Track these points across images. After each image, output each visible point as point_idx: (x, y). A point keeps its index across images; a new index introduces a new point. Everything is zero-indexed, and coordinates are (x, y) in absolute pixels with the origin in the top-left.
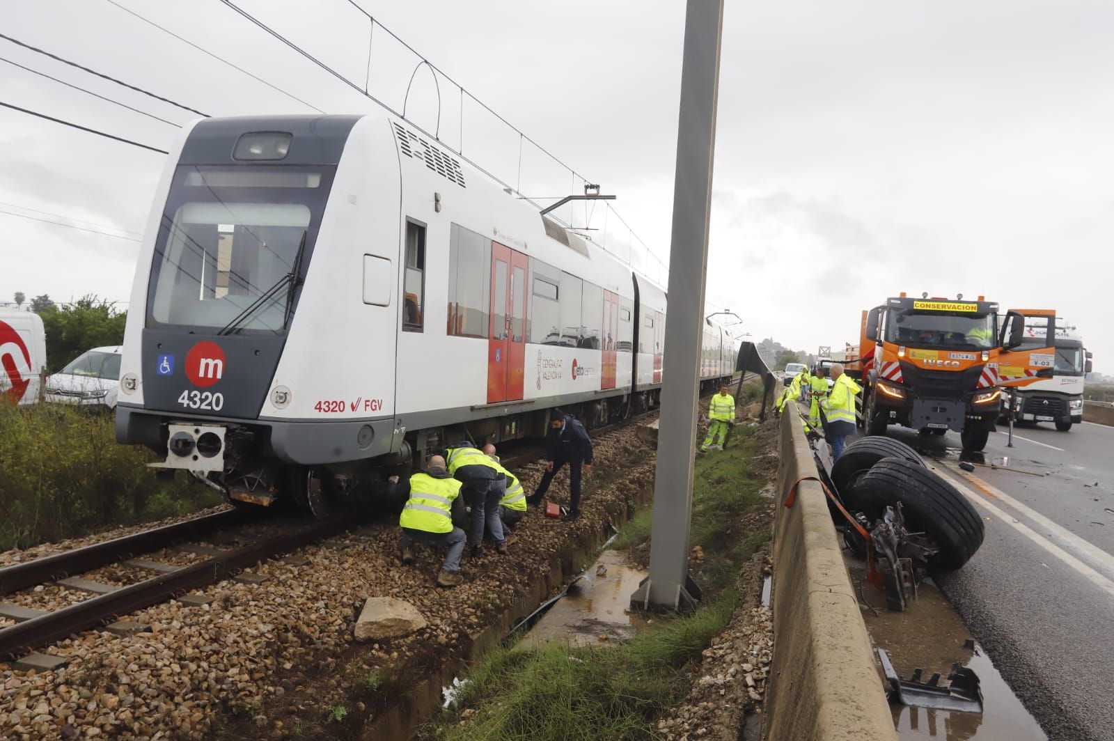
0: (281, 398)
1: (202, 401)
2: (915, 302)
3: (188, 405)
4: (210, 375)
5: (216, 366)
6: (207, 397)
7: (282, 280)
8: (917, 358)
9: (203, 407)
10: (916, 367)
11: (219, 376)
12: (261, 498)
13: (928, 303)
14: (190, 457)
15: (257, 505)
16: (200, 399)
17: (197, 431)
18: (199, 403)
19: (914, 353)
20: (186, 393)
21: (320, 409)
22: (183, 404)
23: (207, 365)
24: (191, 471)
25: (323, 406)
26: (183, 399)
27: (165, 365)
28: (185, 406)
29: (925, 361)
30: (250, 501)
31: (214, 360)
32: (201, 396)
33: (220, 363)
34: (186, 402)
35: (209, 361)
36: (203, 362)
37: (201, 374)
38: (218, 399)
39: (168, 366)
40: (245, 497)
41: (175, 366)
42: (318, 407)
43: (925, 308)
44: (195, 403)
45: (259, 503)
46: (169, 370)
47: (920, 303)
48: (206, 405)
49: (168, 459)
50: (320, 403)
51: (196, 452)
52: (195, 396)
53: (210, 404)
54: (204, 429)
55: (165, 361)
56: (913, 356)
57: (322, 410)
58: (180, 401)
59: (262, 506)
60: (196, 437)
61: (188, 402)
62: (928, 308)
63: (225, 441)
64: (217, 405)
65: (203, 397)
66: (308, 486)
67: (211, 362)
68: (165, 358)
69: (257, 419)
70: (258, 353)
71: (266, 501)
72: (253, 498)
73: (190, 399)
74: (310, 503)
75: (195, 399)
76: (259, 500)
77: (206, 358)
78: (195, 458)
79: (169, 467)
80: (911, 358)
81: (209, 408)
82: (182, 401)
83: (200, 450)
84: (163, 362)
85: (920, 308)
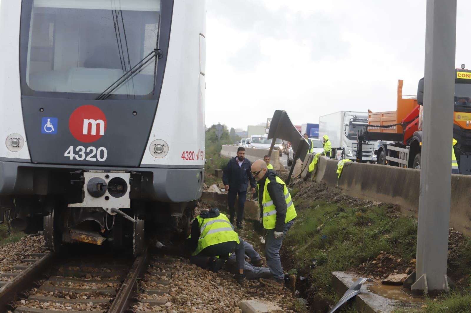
0: (158, 149)
1: (87, 154)
2: (458, 73)
3: (74, 158)
4: (94, 132)
5: (98, 125)
6: (91, 151)
7: (149, 55)
8: (461, 120)
9: (89, 159)
10: (461, 128)
11: (102, 133)
12: (96, 238)
13: (468, 73)
14: (103, 197)
15: (92, 244)
16: (85, 153)
17: (107, 177)
18: (84, 156)
19: (459, 115)
20: (71, 148)
21: (183, 157)
22: (69, 157)
23: (90, 125)
24: (105, 209)
25: (186, 156)
26: (69, 153)
27: (49, 125)
28: (71, 158)
29: (468, 122)
30: (87, 241)
31: (96, 120)
32: (86, 150)
33: (102, 123)
34: (71, 156)
35: (92, 121)
36: (86, 122)
37: (85, 132)
38: (102, 152)
39: (52, 127)
40: (84, 239)
41: (58, 126)
42: (183, 156)
43: (465, 78)
44: (80, 156)
45: (94, 243)
46: (53, 130)
47: (461, 73)
48: (91, 157)
49: (85, 200)
50: (184, 153)
51: (107, 194)
52: (81, 150)
53: (95, 156)
54: (113, 175)
55: (49, 123)
56: (459, 118)
57: (185, 159)
58: (66, 155)
59: (96, 245)
60: (107, 181)
61: (74, 156)
62: (468, 78)
63: (130, 184)
64: (102, 156)
65: (88, 150)
66: (134, 226)
67: (94, 123)
68: (49, 120)
69: (139, 167)
70: (135, 114)
71: (100, 241)
72: (90, 239)
73: (75, 152)
74: (134, 241)
75: (80, 153)
76: (95, 240)
77: (89, 119)
78: (107, 198)
79: (86, 206)
80: (457, 120)
81: (94, 159)
82: (68, 155)
83: (111, 192)
84: (47, 123)
85: (461, 78)
